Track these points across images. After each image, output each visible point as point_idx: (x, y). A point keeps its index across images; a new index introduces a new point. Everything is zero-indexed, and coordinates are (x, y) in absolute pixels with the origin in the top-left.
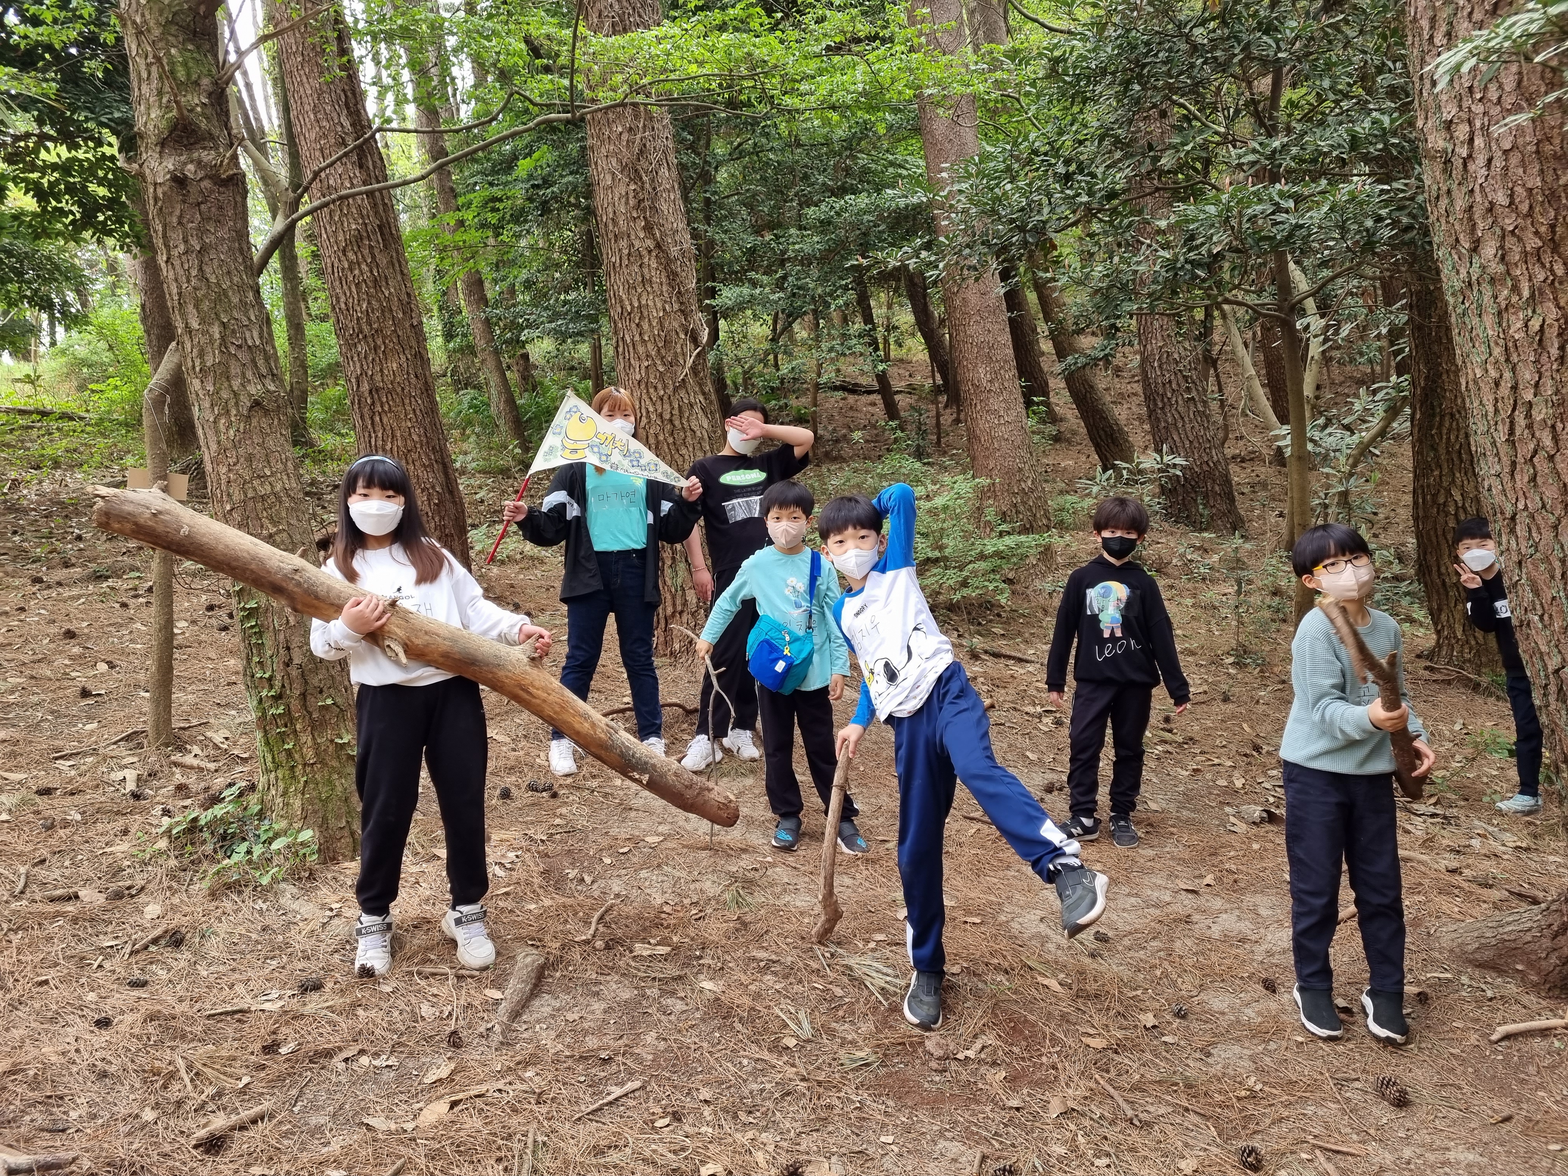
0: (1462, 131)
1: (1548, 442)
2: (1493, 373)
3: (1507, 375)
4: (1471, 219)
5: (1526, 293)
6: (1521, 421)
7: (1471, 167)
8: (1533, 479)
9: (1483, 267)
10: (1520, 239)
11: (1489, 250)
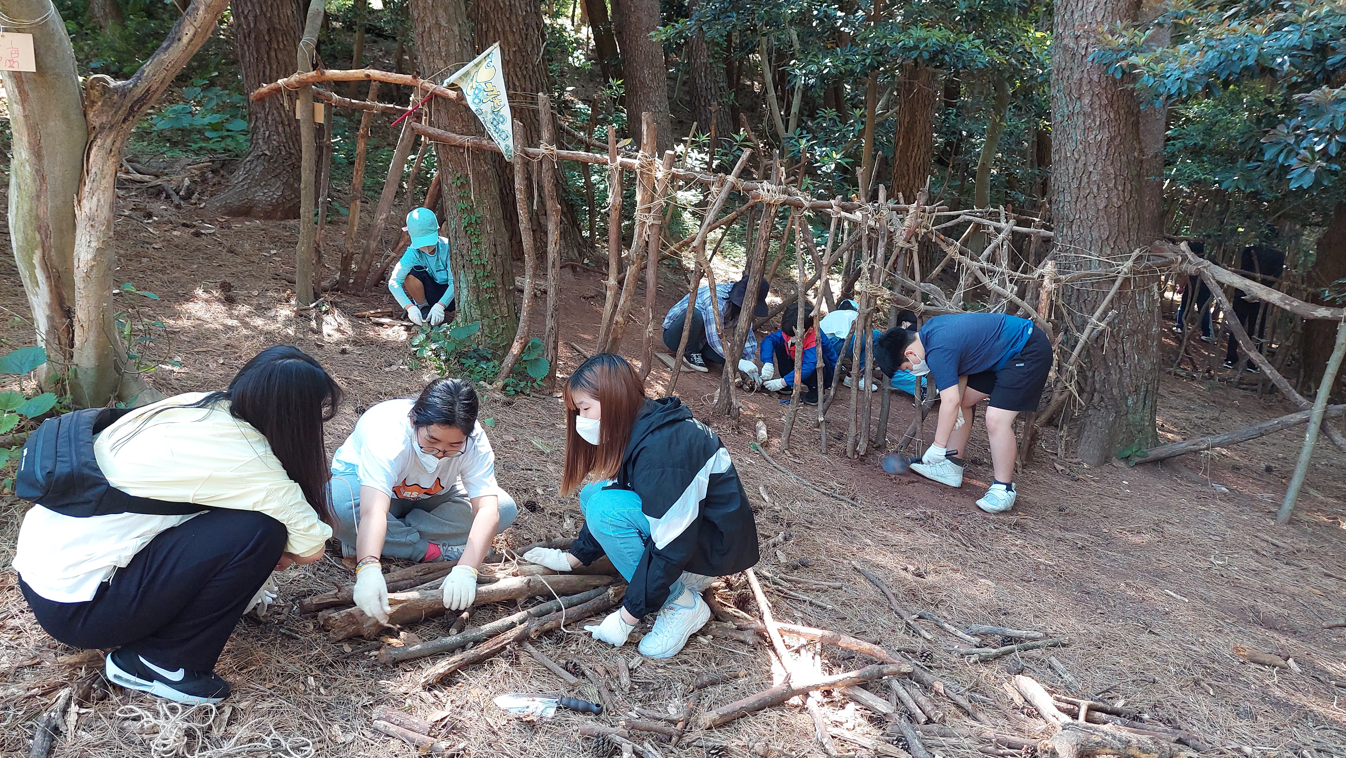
0: (1084, 43)
1: (1095, 190)
2: (1077, 156)
3: (1083, 158)
4: (1081, 84)
5: (1098, 123)
6: (1085, 179)
7: (1085, 60)
8: (1085, 206)
9: (1081, 107)
10: (1099, 99)
11: (1086, 101)
